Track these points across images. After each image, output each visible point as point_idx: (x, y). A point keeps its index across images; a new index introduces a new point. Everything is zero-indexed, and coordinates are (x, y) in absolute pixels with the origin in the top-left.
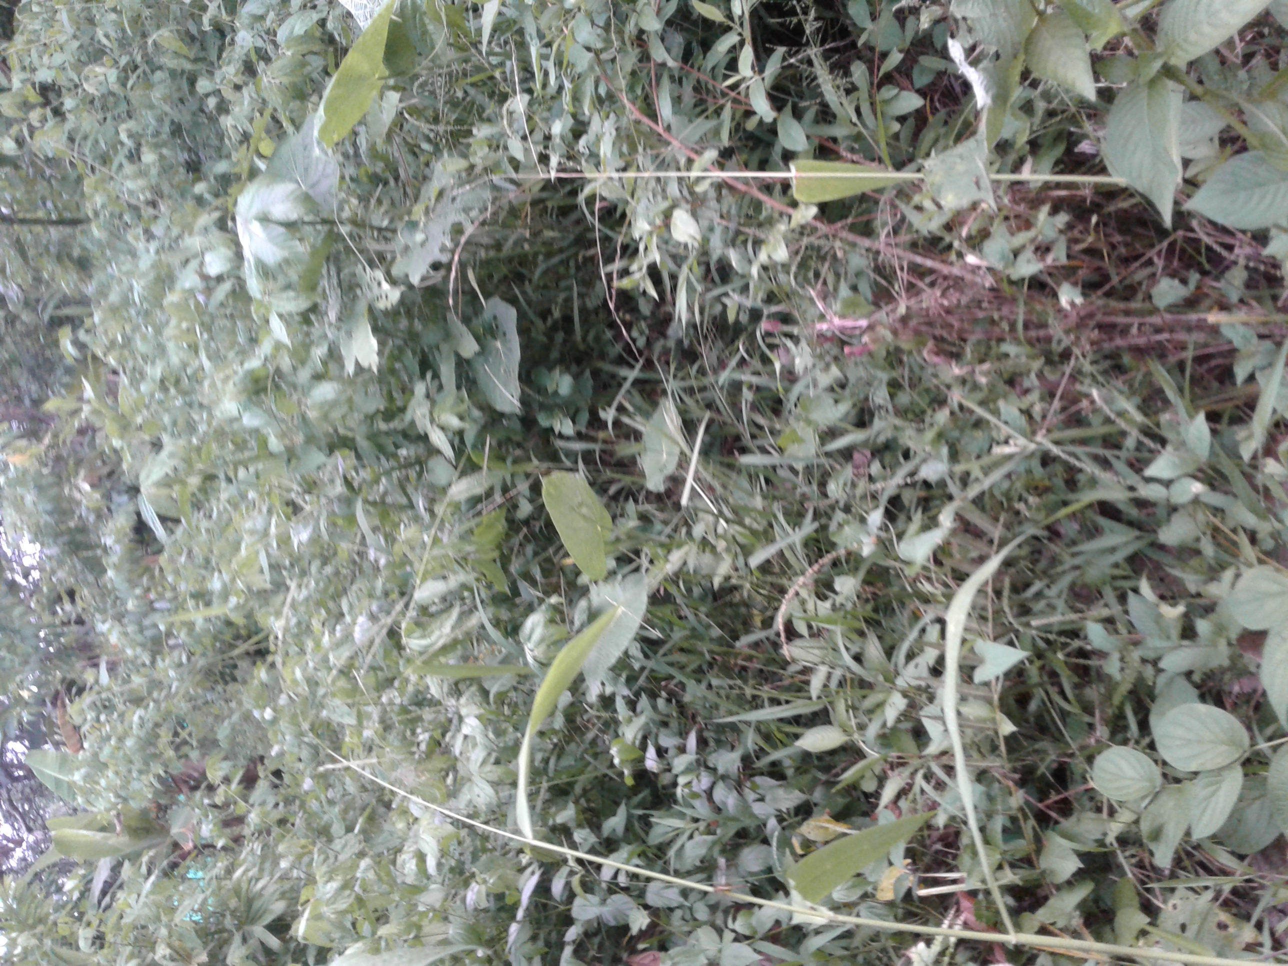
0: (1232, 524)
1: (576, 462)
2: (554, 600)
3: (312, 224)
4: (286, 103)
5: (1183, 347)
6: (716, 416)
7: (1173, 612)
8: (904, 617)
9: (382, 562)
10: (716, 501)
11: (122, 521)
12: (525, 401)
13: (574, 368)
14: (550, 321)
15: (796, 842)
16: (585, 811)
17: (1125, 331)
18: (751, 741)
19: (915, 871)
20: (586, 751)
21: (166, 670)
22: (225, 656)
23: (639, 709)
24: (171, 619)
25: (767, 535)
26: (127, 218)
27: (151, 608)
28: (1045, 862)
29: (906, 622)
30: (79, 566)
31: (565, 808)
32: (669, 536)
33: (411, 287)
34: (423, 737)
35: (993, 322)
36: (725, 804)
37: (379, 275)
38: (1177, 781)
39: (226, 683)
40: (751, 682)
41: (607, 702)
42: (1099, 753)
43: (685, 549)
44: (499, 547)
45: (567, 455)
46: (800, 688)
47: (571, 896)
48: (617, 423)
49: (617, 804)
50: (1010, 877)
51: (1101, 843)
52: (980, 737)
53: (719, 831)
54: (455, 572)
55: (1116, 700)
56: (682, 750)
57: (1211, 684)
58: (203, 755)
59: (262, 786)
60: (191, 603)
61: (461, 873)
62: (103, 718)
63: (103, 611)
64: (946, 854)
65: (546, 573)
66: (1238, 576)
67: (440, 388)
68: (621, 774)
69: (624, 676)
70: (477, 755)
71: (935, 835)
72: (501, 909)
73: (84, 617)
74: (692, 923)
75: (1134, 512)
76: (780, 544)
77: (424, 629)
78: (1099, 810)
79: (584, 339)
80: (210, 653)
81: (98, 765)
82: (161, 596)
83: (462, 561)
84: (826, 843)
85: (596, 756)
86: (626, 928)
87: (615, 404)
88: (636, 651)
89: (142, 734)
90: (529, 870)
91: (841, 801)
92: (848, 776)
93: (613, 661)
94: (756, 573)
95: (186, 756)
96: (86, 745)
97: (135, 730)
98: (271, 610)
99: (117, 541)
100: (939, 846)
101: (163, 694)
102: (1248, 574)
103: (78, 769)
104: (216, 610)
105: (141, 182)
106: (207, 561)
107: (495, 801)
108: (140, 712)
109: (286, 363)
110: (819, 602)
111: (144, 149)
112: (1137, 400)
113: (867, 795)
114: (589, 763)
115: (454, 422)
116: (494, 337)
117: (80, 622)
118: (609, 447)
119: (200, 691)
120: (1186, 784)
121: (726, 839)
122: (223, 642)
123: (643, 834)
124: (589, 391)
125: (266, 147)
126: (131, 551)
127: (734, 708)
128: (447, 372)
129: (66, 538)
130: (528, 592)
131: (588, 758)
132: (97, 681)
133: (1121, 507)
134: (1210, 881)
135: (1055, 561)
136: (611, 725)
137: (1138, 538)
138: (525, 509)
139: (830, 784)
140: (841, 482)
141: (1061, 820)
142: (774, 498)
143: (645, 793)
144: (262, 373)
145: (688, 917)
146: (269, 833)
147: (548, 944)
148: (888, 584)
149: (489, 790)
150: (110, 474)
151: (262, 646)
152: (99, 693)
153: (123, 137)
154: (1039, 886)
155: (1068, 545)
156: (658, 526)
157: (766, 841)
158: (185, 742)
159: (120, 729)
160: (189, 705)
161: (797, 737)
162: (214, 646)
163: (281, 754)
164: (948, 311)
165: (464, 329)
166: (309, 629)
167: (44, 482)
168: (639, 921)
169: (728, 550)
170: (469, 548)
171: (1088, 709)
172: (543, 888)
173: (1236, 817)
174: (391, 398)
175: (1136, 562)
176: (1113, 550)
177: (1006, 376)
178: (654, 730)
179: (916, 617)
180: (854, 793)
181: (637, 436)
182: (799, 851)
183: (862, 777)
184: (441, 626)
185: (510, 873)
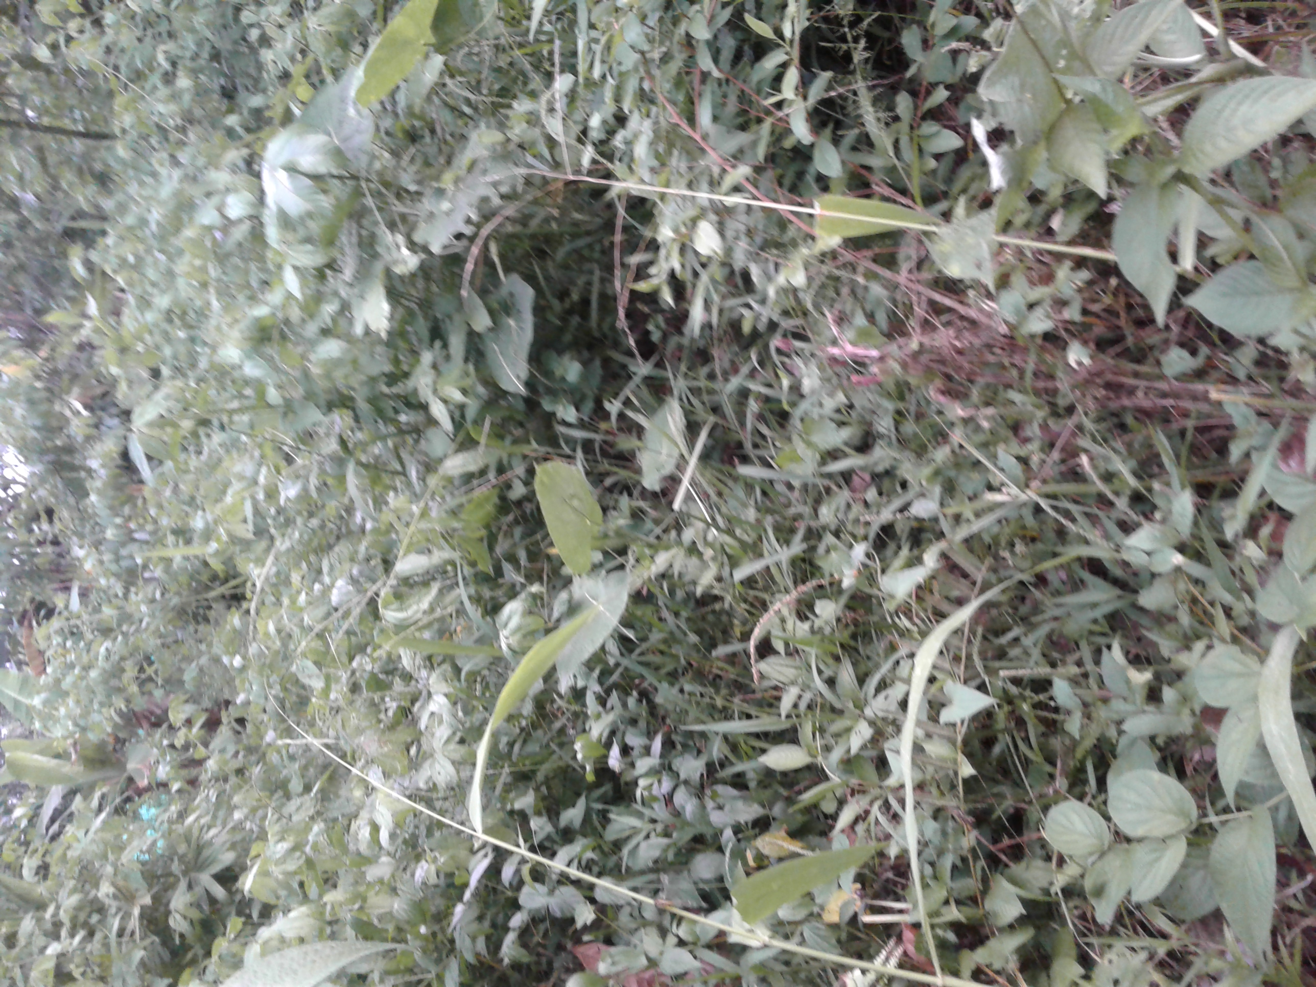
0: (1209, 598)
1: (574, 450)
2: (535, 588)
3: (340, 178)
4: (329, 52)
5: (1186, 414)
6: (720, 421)
7: (1141, 677)
8: (880, 646)
9: (369, 526)
10: (710, 507)
11: (109, 446)
12: (530, 384)
13: (586, 354)
14: (567, 305)
15: (749, 855)
16: (544, 798)
17: (1131, 392)
18: (717, 750)
19: (862, 897)
20: (552, 739)
21: (138, 604)
22: (199, 597)
23: (609, 705)
24: (148, 554)
25: (755, 549)
26: (154, 141)
27: (129, 538)
28: (990, 904)
29: (881, 652)
30: (60, 486)
31: (524, 794)
32: (658, 538)
33: (430, 253)
34: (392, 706)
35: (1003, 367)
36: (683, 808)
37: (400, 239)
38: (1128, 840)
39: (198, 623)
40: (724, 691)
41: (578, 694)
42: (1056, 803)
43: (674, 551)
44: (487, 526)
45: (567, 442)
46: (771, 703)
47: (519, 884)
48: (621, 416)
49: (578, 795)
50: (954, 913)
51: (1047, 892)
52: (942, 774)
53: (675, 835)
54: (441, 548)
55: (1079, 753)
56: (647, 751)
57: (1174, 747)
58: (167, 694)
59: (224, 732)
60: (171, 539)
61: (414, 847)
62: (69, 644)
63: (81, 536)
64: (895, 884)
65: (533, 556)
66: (1209, 647)
67: (448, 358)
68: (584, 768)
69: (597, 672)
70: (442, 732)
71: (887, 863)
72: (450, 885)
73: (61, 539)
74: (639, 920)
75: (1118, 572)
76: (767, 561)
77: (402, 603)
78: (1048, 858)
79: (599, 325)
80: (185, 593)
81: (58, 692)
82: (141, 528)
83: (448, 536)
84: (780, 860)
85: (561, 745)
86: (572, 920)
87: (622, 397)
88: (613, 648)
89: (107, 666)
90: (482, 853)
91: (800, 818)
92: (808, 797)
93: (586, 656)
94: (739, 588)
95: (150, 694)
96: (49, 670)
97: (101, 662)
98: (252, 556)
99: (103, 466)
100: (890, 875)
101: (133, 628)
102: (1220, 649)
103: (38, 693)
104: (195, 550)
105: (173, 107)
106: (193, 498)
107: (455, 780)
108: (108, 644)
109: (295, 314)
110: (798, 623)
111: (180, 73)
112: (1133, 463)
113: (826, 816)
114: (554, 752)
115: (458, 396)
116: (508, 314)
117: (56, 542)
118: (610, 438)
119: (170, 628)
120: (1134, 845)
121: (680, 844)
122: (199, 582)
123: (599, 828)
124: (596, 381)
125: (303, 91)
126: (116, 477)
127: (703, 717)
128: (457, 343)
129: (51, 457)
130: (511, 575)
131: (554, 746)
132: (67, 607)
133: (1107, 564)
134: (1147, 941)
135: (1037, 609)
136: (580, 717)
137: (1119, 597)
138: (518, 490)
139: (790, 801)
140: (834, 507)
141: (1011, 864)
142: (769, 511)
143: (607, 788)
144: (269, 322)
145: (636, 913)
146: (226, 780)
147: (494, 925)
148: (869, 611)
149: (451, 769)
150: (105, 395)
151: (239, 591)
152: (68, 619)
153: (161, 58)
154: (983, 925)
155: (1053, 595)
156: (649, 525)
157: (720, 850)
158: (150, 679)
159: (85, 659)
160: (159, 642)
161: (763, 751)
162: (190, 585)
163: (247, 703)
164: (960, 352)
165: (478, 302)
166: (287, 582)
167: (36, 396)
168: (585, 915)
169: (714, 559)
170: (456, 525)
171: (1051, 760)
172: (494, 871)
173: (1177, 884)
174: (396, 362)
175: (1115, 621)
176: (1094, 606)
177: (1010, 422)
178: (622, 727)
179: (893, 648)
180: (815, 813)
181: (639, 431)
182: (751, 863)
183: (824, 797)
184: (420, 601)
185: (463, 853)
